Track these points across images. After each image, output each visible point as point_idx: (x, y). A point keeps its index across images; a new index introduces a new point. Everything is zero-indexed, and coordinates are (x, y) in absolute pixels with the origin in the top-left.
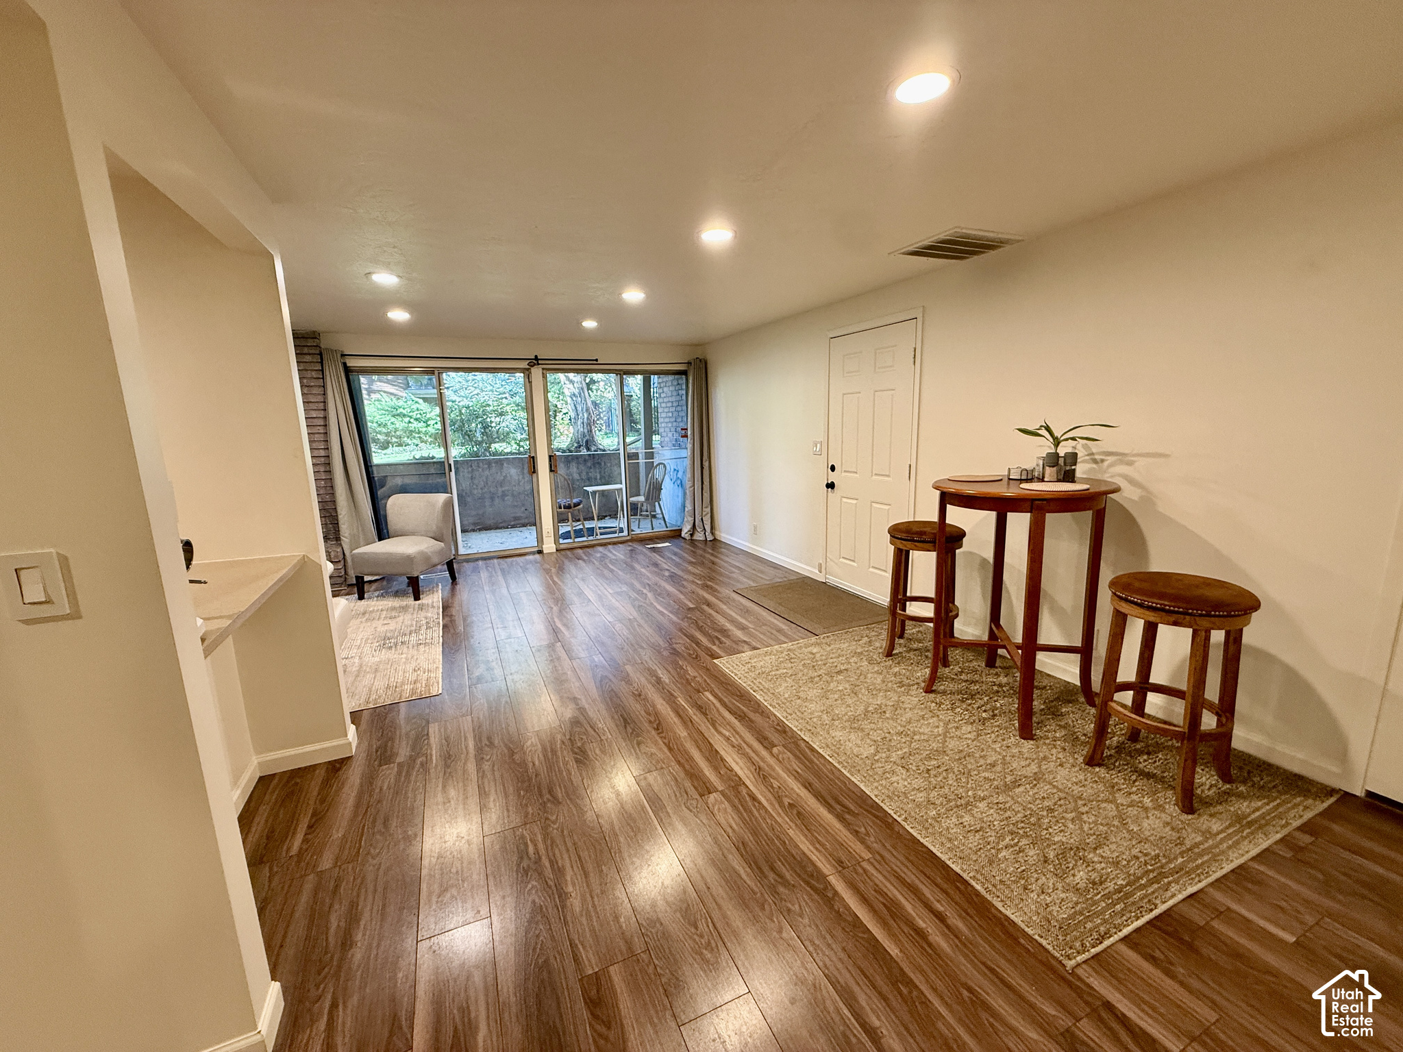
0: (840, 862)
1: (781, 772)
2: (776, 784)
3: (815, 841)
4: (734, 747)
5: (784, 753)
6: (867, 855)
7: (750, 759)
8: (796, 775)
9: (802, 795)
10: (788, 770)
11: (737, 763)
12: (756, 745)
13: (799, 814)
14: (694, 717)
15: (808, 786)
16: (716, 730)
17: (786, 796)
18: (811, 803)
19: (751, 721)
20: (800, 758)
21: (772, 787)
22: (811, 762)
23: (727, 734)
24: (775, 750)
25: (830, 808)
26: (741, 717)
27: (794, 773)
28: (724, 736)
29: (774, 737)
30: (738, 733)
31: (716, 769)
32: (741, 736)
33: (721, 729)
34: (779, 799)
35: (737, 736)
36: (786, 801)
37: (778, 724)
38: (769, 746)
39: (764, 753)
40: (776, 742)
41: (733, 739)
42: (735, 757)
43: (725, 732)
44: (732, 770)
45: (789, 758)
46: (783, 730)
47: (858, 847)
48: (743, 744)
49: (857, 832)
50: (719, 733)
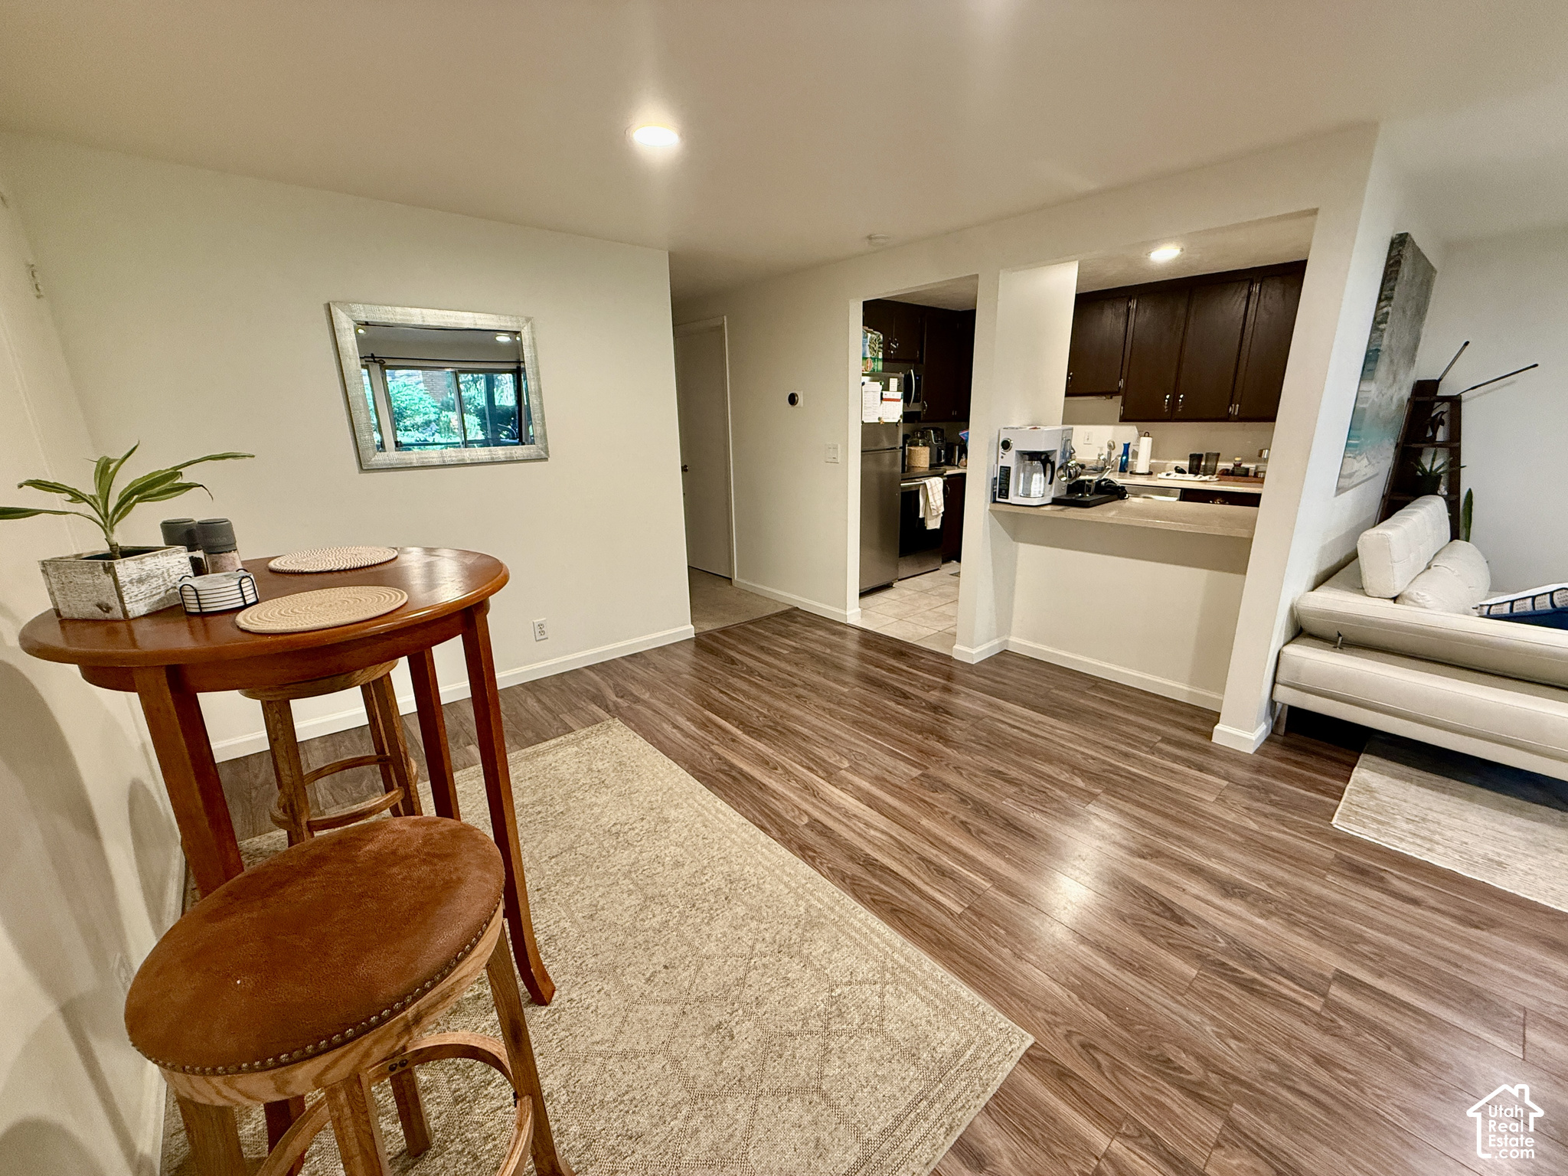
0: (733, 740)
1: (792, 795)
2: (793, 783)
3: (752, 748)
4: (855, 816)
5: (794, 817)
6: (714, 747)
7: (830, 805)
8: (775, 795)
9: (767, 779)
10: (786, 800)
11: (840, 797)
12: (829, 823)
13: (768, 764)
14: (935, 852)
15: (762, 787)
16: (891, 837)
17: (781, 775)
18: (756, 773)
19: (851, 858)
20: (774, 814)
21: (795, 780)
22: (762, 813)
23: (872, 832)
24: (806, 820)
25: (741, 772)
26: (869, 864)
27: (778, 797)
28: (876, 829)
29: (811, 837)
30: (860, 835)
31: (859, 789)
32: (854, 831)
33: (884, 837)
34: (787, 771)
35: (858, 830)
36: (780, 771)
37: (813, 859)
38: (814, 824)
39: (817, 814)
40: (808, 831)
41: (861, 825)
42: (847, 804)
43: (878, 835)
44: (842, 789)
45: (787, 812)
46: (804, 851)
47: (720, 750)
48: (844, 820)
49: (720, 759)
50: (883, 832)
